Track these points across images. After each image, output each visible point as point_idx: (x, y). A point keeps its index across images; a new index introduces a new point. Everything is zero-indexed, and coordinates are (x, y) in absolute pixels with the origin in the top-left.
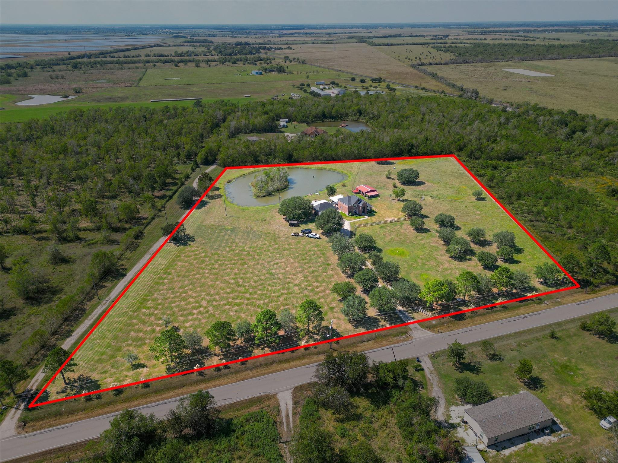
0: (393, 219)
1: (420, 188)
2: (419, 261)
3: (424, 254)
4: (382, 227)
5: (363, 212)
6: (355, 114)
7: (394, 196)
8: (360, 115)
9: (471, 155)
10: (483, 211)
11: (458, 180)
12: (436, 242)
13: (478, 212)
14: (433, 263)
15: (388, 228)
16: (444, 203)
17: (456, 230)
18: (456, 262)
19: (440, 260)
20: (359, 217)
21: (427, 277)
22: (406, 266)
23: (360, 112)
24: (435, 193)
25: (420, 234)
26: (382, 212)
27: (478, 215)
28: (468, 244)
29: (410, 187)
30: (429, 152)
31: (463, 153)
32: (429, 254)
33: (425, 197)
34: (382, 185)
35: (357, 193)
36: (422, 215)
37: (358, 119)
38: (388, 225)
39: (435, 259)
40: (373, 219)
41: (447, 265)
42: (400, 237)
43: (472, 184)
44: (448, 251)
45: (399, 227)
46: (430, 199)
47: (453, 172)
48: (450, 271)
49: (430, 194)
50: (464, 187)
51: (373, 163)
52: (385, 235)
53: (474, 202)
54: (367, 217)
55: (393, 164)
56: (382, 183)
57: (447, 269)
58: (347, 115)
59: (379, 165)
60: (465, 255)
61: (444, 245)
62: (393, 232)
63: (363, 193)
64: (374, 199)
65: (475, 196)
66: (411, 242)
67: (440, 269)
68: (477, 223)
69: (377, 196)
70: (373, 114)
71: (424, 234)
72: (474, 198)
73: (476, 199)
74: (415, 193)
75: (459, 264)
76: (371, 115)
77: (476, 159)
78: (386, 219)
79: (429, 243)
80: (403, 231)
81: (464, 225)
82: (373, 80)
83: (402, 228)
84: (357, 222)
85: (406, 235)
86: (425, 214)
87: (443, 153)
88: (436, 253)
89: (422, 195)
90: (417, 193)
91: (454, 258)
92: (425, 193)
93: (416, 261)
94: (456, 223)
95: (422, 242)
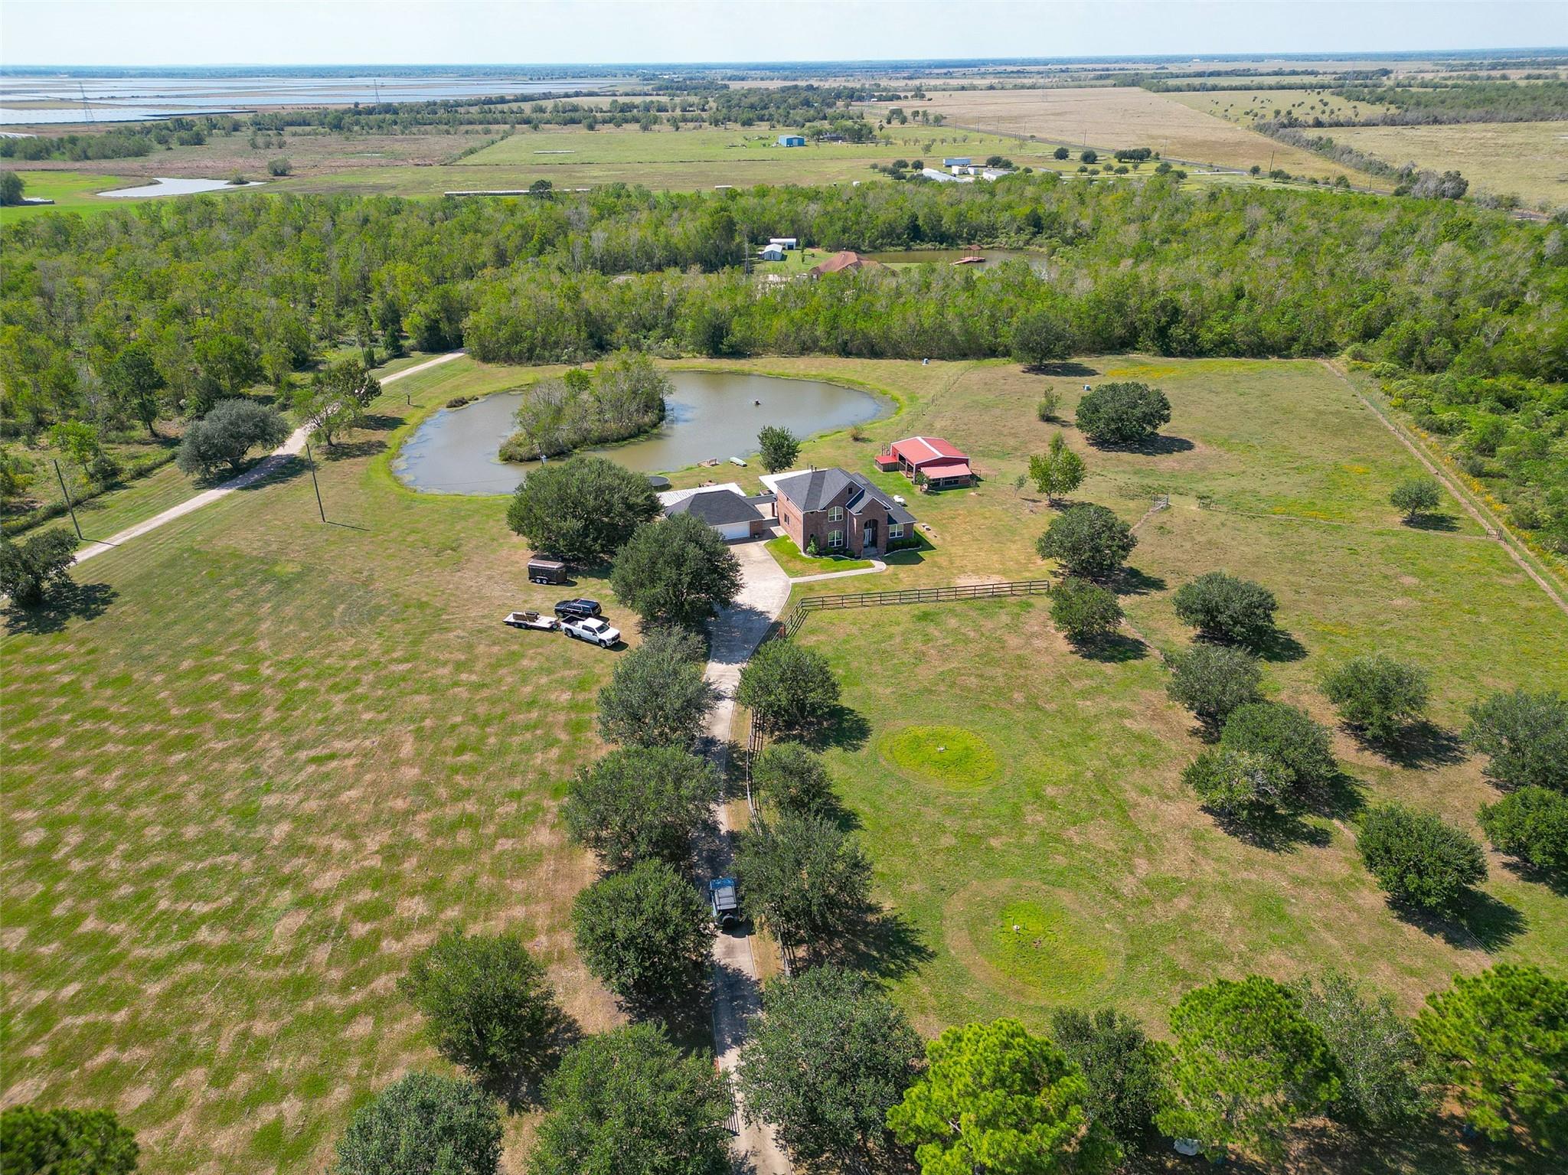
0: (995, 579)
1: (1166, 462)
2: (1034, 817)
3: (1074, 779)
4: (925, 616)
5: (874, 543)
6: (1020, 230)
7: (1033, 485)
8: (1034, 234)
9: (1410, 355)
10: (1431, 574)
11: (1340, 442)
12: (1157, 716)
13: (1409, 581)
14: (1101, 835)
15: (953, 622)
16: (1253, 526)
17: (1272, 657)
18: (1234, 848)
19: (1145, 826)
20: (848, 562)
21: (1035, 927)
22: (947, 841)
23: (1037, 224)
24: (1221, 486)
25: (1095, 665)
26: (957, 550)
27: (1406, 592)
28: (1318, 748)
29: (1126, 456)
30: (1241, 338)
31: (1378, 347)
32: (1099, 777)
33: (1174, 500)
34: (1012, 442)
35: (889, 468)
36: (1134, 573)
37: (1027, 243)
38: (959, 607)
39: (1124, 811)
40: (906, 576)
41: (1176, 861)
42: (989, 671)
43: (1400, 458)
44: (1199, 776)
45: (1005, 619)
46: (1192, 506)
47: (1321, 413)
48: (1183, 903)
49: (1202, 488)
50: (1360, 468)
51: (1015, 368)
52: (920, 657)
53: (1396, 534)
54: (879, 566)
55: (1091, 373)
56: (1015, 435)
57: (1164, 889)
58: (991, 231)
59: (1032, 376)
60: (1298, 808)
61: (1195, 732)
62: (967, 641)
63: (910, 469)
64: (950, 495)
65: (1404, 505)
66: (1032, 704)
67: (1128, 885)
68: (1391, 633)
69: (971, 481)
70: (1075, 226)
71: (1109, 668)
72: (1396, 518)
73: (1410, 522)
74: (1135, 479)
75: (1249, 863)
76: (1070, 232)
77: (1431, 369)
78: (963, 581)
79: (1122, 714)
80: (1013, 641)
81: (1322, 637)
82: (1122, 156)
83: (1013, 628)
84: (825, 584)
85: (1022, 663)
86: (1146, 572)
87: (1295, 347)
88: (1138, 777)
89: (1164, 490)
90: (1146, 481)
91: (1227, 816)
92: (1180, 482)
93: (1016, 815)
94: (1281, 621)
95: (1087, 707)
